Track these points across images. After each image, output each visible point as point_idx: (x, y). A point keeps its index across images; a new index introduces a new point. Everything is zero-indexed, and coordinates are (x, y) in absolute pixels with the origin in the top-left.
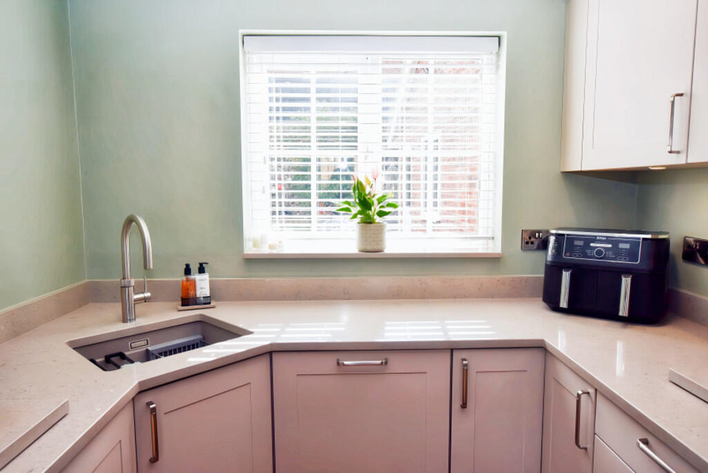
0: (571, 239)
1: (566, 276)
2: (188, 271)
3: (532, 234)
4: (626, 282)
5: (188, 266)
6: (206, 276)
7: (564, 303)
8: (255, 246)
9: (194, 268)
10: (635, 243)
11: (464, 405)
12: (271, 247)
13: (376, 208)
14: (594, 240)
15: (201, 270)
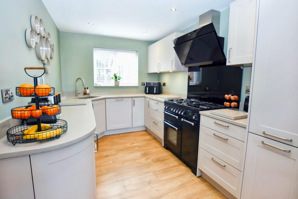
0: (148, 83)
1: (147, 88)
2: (85, 89)
3: (143, 83)
4: (155, 88)
5: (85, 88)
6: (88, 90)
7: (147, 92)
8: (96, 85)
9: (86, 88)
10: (156, 83)
11: (134, 106)
12: (99, 85)
13: (118, 78)
14: (151, 83)
15: (87, 89)
